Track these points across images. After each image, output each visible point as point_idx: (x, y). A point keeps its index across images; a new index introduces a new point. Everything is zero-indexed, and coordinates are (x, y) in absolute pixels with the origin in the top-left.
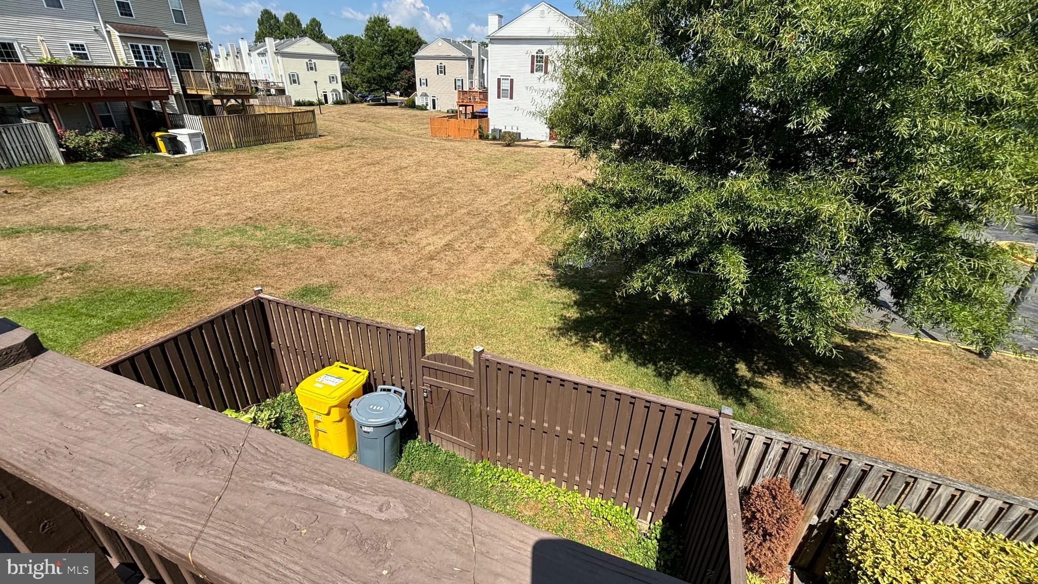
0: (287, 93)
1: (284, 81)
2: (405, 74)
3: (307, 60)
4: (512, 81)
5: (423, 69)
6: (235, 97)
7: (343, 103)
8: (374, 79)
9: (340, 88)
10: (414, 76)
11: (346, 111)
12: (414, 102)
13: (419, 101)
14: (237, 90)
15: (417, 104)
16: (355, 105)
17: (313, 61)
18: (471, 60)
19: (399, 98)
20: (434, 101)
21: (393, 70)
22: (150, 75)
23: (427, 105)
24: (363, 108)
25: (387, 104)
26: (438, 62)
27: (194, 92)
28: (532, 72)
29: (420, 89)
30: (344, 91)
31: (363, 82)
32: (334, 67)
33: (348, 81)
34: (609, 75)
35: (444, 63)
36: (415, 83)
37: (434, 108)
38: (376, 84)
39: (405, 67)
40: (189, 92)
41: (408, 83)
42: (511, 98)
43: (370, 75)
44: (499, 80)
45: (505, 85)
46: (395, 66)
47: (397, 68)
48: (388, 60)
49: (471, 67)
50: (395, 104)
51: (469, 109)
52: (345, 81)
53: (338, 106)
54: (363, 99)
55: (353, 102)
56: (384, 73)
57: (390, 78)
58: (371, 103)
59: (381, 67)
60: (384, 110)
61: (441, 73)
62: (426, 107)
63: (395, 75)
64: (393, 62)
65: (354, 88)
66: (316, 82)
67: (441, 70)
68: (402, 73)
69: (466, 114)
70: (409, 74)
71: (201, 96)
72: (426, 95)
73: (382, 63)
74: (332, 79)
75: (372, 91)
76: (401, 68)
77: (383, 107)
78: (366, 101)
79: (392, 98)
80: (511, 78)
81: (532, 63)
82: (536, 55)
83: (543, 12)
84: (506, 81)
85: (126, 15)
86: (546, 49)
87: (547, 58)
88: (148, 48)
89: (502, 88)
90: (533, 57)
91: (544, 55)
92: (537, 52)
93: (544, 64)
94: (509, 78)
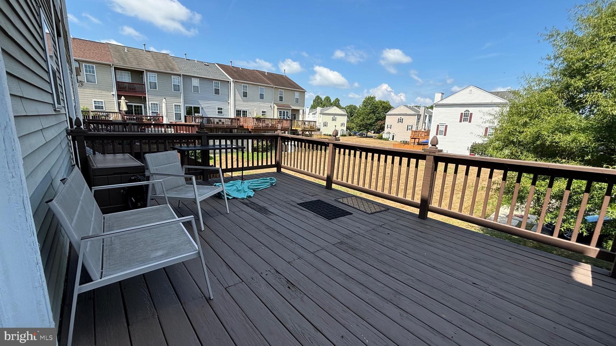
0: (321, 130)
1: (321, 125)
2: (380, 123)
3: (333, 116)
4: (446, 126)
5: (389, 120)
6: (308, 131)
7: (345, 136)
8: (363, 125)
9: (345, 129)
10: (384, 124)
11: (347, 139)
12: (382, 136)
13: (385, 136)
14: (311, 128)
15: (383, 137)
16: (351, 137)
17: (336, 116)
18: (419, 116)
19: (373, 134)
20: (393, 136)
21: (374, 120)
22: (285, 122)
23: (389, 138)
24: (355, 138)
25: (367, 137)
26: (399, 117)
27: (295, 129)
28: (461, 121)
29: (386, 130)
30: (347, 130)
31: (357, 126)
32: (345, 119)
33: (349, 126)
34: (530, 120)
35: (402, 117)
36: (384, 127)
37: (393, 139)
38: (363, 127)
39: (380, 119)
40: (293, 128)
41: (380, 127)
42: (445, 135)
43: (361, 123)
44: (438, 126)
45: (442, 128)
46: (375, 119)
47: (376, 120)
48: (372, 116)
49: (419, 119)
50: (372, 137)
51: (417, 140)
52: (348, 126)
53: (343, 137)
54: (355, 134)
55: (350, 135)
56: (369, 122)
57: (371, 125)
58: (358, 136)
59: (367, 119)
60: (366, 140)
61: (400, 122)
62: (388, 139)
63: (374, 123)
64: (374, 117)
65: (351, 129)
66: (335, 126)
67: (400, 121)
68: (378, 122)
69: (414, 143)
70: (382, 122)
71: (297, 130)
72: (389, 133)
73: (369, 118)
74: (342, 124)
75: (360, 130)
76: (377, 120)
77: (365, 138)
78: (356, 135)
79: (369, 134)
80: (446, 125)
81: (461, 117)
82: (464, 113)
83: (471, 90)
84: (443, 126)
85: (281, 101)
86: (471, 110)
87: (471, 114)
88: (285, 112)
89: (439, 130)
90: (462, 114)
91: (470, 113)
92: (465, 111)
93: (469, 117)
94: (445, 125)
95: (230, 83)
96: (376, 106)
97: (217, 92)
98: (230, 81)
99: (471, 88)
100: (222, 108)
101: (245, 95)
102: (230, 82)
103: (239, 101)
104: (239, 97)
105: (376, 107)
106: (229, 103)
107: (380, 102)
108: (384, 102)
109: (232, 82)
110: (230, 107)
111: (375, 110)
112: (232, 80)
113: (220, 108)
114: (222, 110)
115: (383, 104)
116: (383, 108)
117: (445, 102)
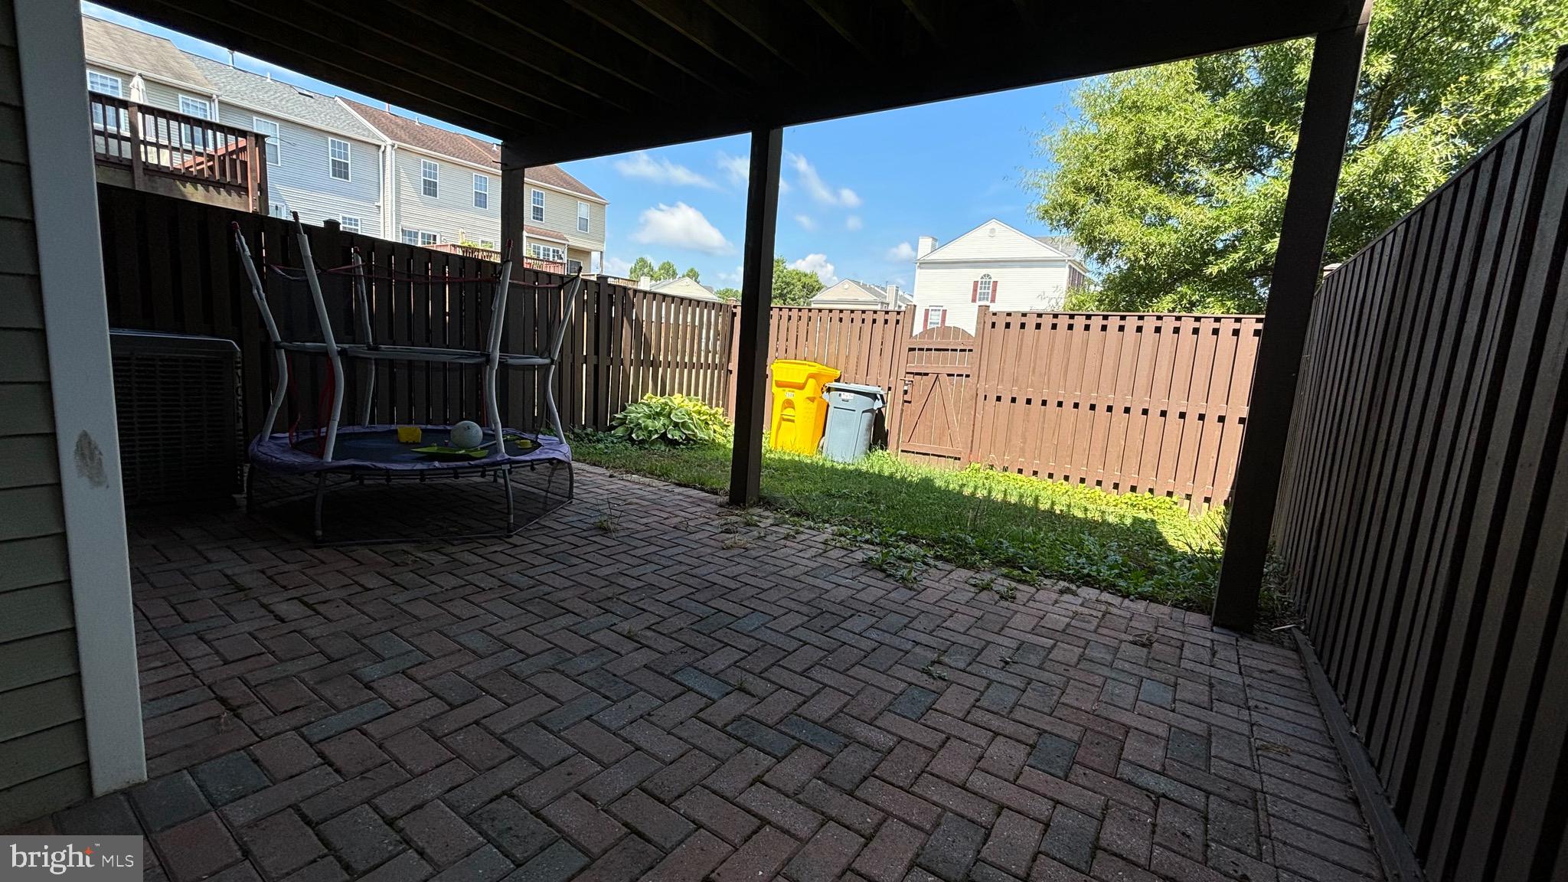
4: (945, 311)
28: (974, 300)
44: (927, 312)
45: (936, 317)
80: (944, 308)
81: (975, 290)
82: (980, 280)
83: (993, 230)
84: (937, 312)
85: (537, 219)
86: (995, 273)
87: (995, 283)
88: (549, 250)
89: (929, 321)
90: (976, 283)
91: (992, 281)
92: (982, 278)
93: (990, 291)
94: (941, 309)
95: (384, 152)
96: (788, 280)
97: (341, 170)
98: (383, 145)
99: (993, 224)
100: (356, 220)
101: (430, 188)
102: (382, 149)
103: (412, 203)
104: (412, 191)
105: (788, 284)
106: (379, 207)
107: (797, 274)
108: (806, 275)
109: (389, 148)
110: (382, 221)
111: (785, 291)
112: (389, 141)
113: (350, 219)
114: (357, 225)
115: (803, 279)
116: (803, 287)
117: (938, 256)
